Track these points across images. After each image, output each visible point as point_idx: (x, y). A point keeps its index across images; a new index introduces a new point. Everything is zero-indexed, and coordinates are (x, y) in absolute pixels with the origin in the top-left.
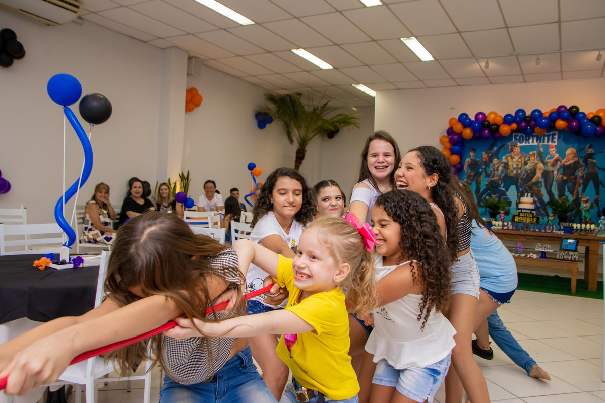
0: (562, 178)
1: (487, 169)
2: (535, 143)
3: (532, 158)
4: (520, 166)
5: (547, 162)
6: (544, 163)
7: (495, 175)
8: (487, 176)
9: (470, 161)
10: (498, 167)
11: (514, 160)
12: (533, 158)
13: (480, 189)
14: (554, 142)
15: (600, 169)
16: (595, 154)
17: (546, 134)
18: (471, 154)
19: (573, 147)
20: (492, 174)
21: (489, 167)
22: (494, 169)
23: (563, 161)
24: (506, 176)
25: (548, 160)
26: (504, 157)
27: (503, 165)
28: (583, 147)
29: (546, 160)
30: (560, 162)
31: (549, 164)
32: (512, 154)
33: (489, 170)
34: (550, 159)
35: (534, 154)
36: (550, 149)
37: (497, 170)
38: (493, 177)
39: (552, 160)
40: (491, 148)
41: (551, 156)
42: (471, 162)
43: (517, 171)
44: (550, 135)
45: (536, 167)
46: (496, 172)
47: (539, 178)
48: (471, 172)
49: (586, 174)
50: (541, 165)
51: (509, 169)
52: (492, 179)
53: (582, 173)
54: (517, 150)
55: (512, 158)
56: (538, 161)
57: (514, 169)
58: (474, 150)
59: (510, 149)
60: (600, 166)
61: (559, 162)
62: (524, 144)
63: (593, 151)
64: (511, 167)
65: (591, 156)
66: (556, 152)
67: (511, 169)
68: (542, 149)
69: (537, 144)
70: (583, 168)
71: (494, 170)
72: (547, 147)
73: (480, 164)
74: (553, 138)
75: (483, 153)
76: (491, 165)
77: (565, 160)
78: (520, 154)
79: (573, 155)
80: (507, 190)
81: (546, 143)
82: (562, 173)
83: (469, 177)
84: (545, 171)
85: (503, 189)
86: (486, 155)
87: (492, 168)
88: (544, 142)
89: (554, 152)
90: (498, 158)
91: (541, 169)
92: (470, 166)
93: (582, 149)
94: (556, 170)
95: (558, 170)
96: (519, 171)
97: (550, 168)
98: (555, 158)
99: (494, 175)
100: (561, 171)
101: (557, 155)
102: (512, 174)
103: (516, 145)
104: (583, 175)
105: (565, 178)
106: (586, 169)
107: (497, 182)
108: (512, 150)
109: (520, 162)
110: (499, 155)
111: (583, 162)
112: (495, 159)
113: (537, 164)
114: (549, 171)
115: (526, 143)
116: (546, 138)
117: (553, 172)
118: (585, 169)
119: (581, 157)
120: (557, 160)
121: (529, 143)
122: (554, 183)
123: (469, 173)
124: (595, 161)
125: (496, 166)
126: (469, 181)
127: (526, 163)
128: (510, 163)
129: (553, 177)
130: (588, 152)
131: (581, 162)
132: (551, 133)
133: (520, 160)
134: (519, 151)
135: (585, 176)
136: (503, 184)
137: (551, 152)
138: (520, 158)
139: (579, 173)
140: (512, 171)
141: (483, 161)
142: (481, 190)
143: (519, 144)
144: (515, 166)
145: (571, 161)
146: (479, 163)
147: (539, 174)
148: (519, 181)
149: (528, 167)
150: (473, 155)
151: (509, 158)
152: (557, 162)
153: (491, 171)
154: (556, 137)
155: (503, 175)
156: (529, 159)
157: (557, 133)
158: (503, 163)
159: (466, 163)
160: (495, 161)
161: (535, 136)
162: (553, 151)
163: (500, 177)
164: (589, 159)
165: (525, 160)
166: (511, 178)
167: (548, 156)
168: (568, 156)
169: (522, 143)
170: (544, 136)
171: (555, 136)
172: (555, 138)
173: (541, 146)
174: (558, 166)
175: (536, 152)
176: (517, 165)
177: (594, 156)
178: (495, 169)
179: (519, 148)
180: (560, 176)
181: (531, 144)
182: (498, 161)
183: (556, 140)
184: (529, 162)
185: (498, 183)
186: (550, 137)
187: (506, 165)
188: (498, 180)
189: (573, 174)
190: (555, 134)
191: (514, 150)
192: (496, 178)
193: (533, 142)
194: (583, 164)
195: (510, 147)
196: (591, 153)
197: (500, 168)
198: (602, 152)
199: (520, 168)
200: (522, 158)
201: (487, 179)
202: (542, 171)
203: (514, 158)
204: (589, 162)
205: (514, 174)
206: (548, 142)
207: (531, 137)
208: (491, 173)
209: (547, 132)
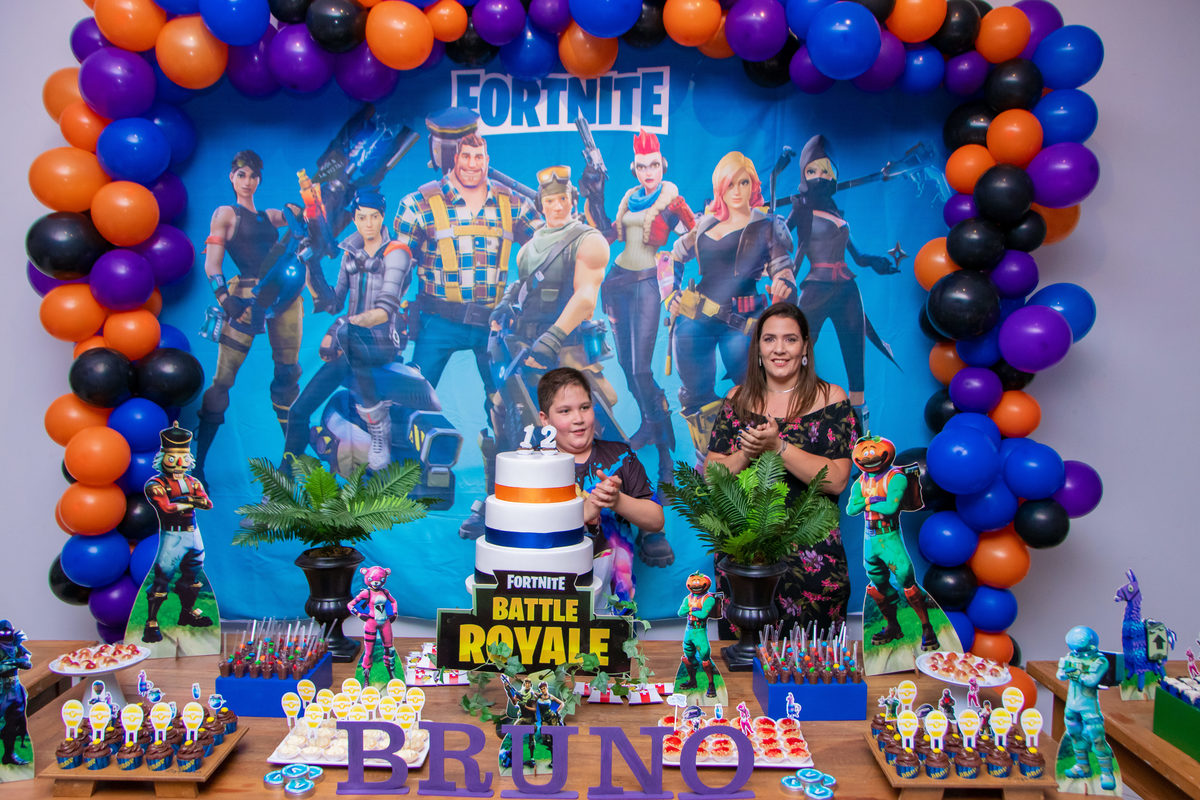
0: (700, 306)
1: (326, 262)
2: (565, 125)
3: (552, 204)
4: (491, 249)
5: (625, 227)
6: (614, 234)
7: (371, 295)
8: (330, 301)
9: (234, 220)
10: (380, 254)
11: (462, 213)
12: (558, 205)
13: (298, 375)
14: (656, 121)
15: (863, 261)
16: (844, 186)
17: (615, 75)
18: (240, 181)
19: (743, 148)
20: (354, 291)
21: (336, 253)
22: (360, 263)
23: (701, 222)
24: (428, 305)
25: (630, 217)
26: (409, 201)
27: (405, 240)
28: (787, 147)
29: (622, 216)
30: (689, 224)
31: (636, 236)
32: (452, 184)
33: (336, 270)
34: (636, 207)
35: (563, 183)
36: (639, 158)
37: (378, 269)
38: (360, 310)
39: (650, 215)
40: (340, 148)
41: (643, 193)
42: (239, 228)
43: (480, 276)
44: (634, 82)
45: (574, 250)
46: (372, 280)
47: (587, 307)
48: (241, 286)
49: (804, 285)
50: (594, 242)
51: (439, 263)
52: (356, 320)
53: (788, 283)
54: (474, 158)
55: (452, 203)
56: (583, 220)
57: (465, 261)
58: (255, 163)
59: (437, 154)
60: (864, 249)
61: (680, 228)
62: (507, 128)
63: (832, 175)
64: (445, 251)
65: (822, 194)
66: (667, 175)
67: (450, 264)
68: (596, 156)
69: (573, 128)
70: (793, 258)
71: (360, 268)
72: (621, 147)
73: (289, 234)
74: (649, 100)
75: (301, 175)
76: (346, 243)
77: (709, 214)
78: (489, 182)
79: (746, 191)
80: (434, 377)
81: (615, 125)
82: (699, 279)
83: (234, 308)
84: (616, 271)
85: (415, 373)
86: (317, 187)
87: (351, 257)
88: (605, 119)
89: (656, 173)
90: (378, 204)
91: (594, 264)
92: (233, 247)
93: (785, 161)
94: (671, 268)
95: (679, 267)
96: (491, 275)
97: (638, 258)
98: (663, 202)
99: (362, 297)
100: (693, 270)
101: (670, 192)
102: (453, 293)
103: (469, 137)
104: (794, 291)
105: (711, 308)
106: (806, 264)
107: (379, 334)
108: (449, 162)
109: (492, 225)
110: (386, 188)
111: (791, 226)
112: (364, 211)
113: (576, 235)
114: (635, 273)
115: (517, 122)
116: (616, 96)
117: (653, 275)
118: (799, 263)
119: (780, 203)
120: (672, 217)
121: (534, 121)
122: (663, 332)
123: (231, 289)
124: (840, 222)
125: (371, 249)
126: (234, 334)
127: (522, 234)
128: (444, 232)
129: (658, 305)
130: (809, 177)
131: (781, 228)
132: (640, 72)
133: (490, 214)
134: (484, 163)
135: (800, 294)
136: (411, 346)
137: (642, 175)
138: (491, 203)
139: (775, 286)
140: (454, 277)
141: (300, 218)
142: (303, 383)
143: (483, 129)
144: (467, 247)
145: (738, 222)
146: (282, 231)
147: (588, 289)
148: (494, 327)
149: (534, 252)
150: (248, 190)
151: (437, 205)
152: (672, 227)
153: (348, 274)
154: (664, 91)
155: (411, 294)
156: (536, 212)
157: (666, 71)
158: (405, 229)
159: (216, 233)
160: (366, 220)
161: (561, 85)
162: (649, 166)
163: (395, 309)
164: (816, 213)
165: (515, 212)
166: (452, 312)
167: (631, 193)
168: (721, 195)
169: (498, 121)
170: (607, 85)
171: (657, 90)
172: (658, 99)
173: (591, 139)
174: (678, 249)
175: (568, 170)
176: (480, 242)
177: (836, 197)
178: (369, 264)
179: (482, 150)
180: (690, 298)
181: (544, 127)
182: (380, 220)
183: (662, 109)
184: (534, 224)
185: (390, 342)
186: (637, 95)
187: (422, 247)
188: (385, 327)
189: (748, 286)
190: (658, 79)
191: (462, 161)
192: (374, 316)
193: (553, 118)
194: (793, 237)
195: (437, 140)
196: (823, 182)
197: (395, 260)
198: (873, 177)
199: (495, 260)
200: (503, 202)
201: (327, 319)
202: (602, 273)
203: (461, 202)
204: (815, 225)
205: (466, 293)
206: (626, 118)
207: (544, 94)
208: (348, 285)
209: (618, 67)
